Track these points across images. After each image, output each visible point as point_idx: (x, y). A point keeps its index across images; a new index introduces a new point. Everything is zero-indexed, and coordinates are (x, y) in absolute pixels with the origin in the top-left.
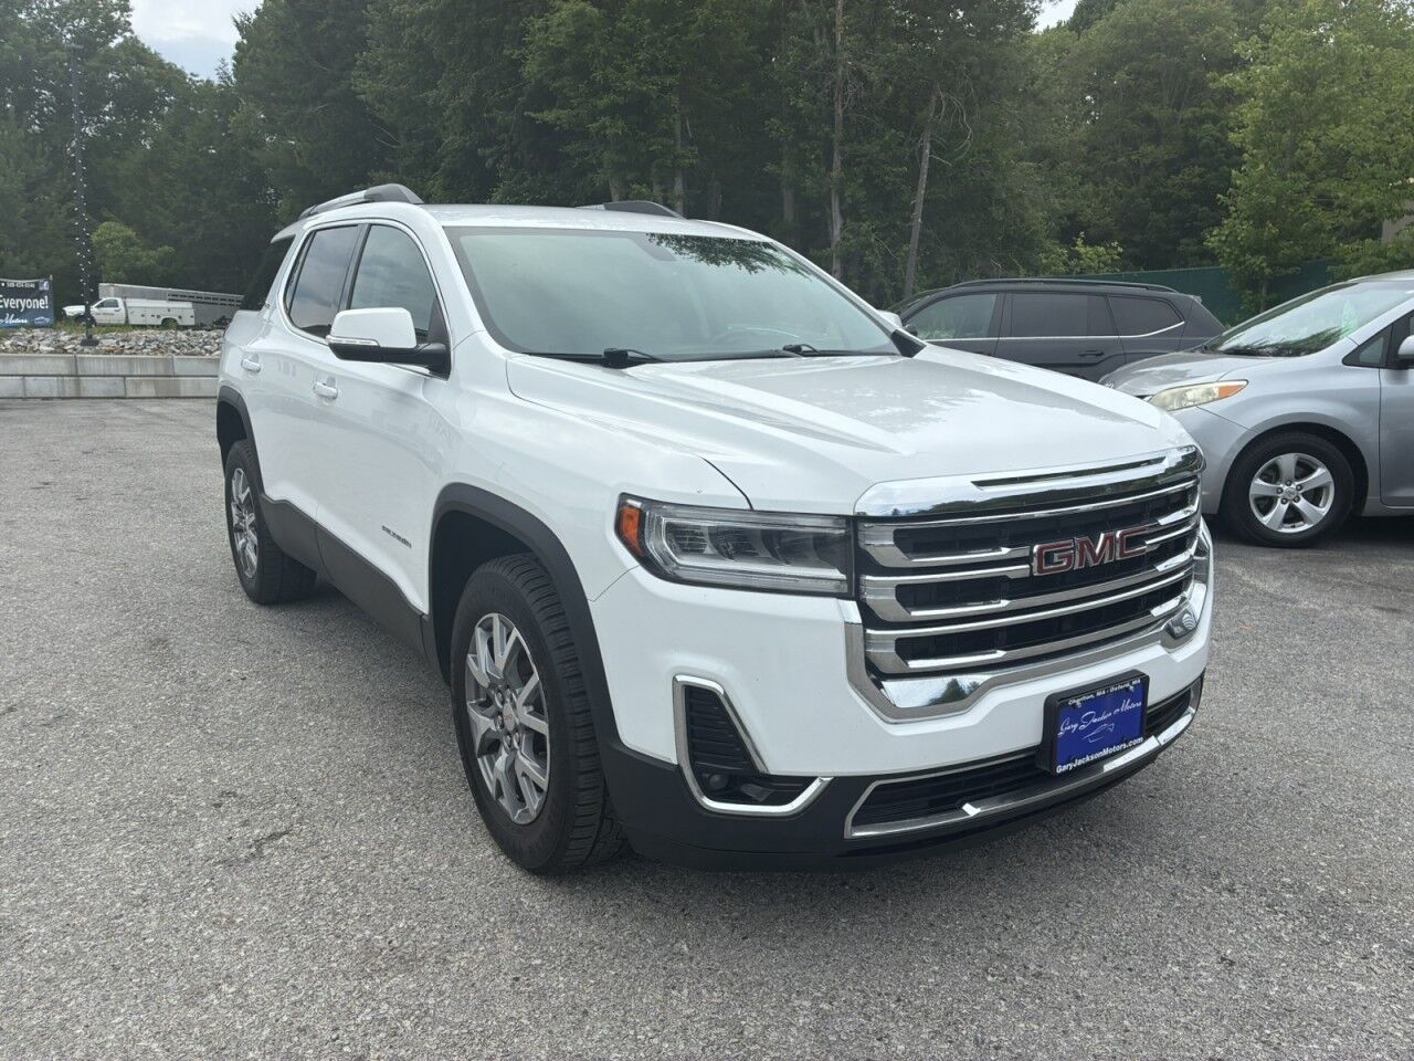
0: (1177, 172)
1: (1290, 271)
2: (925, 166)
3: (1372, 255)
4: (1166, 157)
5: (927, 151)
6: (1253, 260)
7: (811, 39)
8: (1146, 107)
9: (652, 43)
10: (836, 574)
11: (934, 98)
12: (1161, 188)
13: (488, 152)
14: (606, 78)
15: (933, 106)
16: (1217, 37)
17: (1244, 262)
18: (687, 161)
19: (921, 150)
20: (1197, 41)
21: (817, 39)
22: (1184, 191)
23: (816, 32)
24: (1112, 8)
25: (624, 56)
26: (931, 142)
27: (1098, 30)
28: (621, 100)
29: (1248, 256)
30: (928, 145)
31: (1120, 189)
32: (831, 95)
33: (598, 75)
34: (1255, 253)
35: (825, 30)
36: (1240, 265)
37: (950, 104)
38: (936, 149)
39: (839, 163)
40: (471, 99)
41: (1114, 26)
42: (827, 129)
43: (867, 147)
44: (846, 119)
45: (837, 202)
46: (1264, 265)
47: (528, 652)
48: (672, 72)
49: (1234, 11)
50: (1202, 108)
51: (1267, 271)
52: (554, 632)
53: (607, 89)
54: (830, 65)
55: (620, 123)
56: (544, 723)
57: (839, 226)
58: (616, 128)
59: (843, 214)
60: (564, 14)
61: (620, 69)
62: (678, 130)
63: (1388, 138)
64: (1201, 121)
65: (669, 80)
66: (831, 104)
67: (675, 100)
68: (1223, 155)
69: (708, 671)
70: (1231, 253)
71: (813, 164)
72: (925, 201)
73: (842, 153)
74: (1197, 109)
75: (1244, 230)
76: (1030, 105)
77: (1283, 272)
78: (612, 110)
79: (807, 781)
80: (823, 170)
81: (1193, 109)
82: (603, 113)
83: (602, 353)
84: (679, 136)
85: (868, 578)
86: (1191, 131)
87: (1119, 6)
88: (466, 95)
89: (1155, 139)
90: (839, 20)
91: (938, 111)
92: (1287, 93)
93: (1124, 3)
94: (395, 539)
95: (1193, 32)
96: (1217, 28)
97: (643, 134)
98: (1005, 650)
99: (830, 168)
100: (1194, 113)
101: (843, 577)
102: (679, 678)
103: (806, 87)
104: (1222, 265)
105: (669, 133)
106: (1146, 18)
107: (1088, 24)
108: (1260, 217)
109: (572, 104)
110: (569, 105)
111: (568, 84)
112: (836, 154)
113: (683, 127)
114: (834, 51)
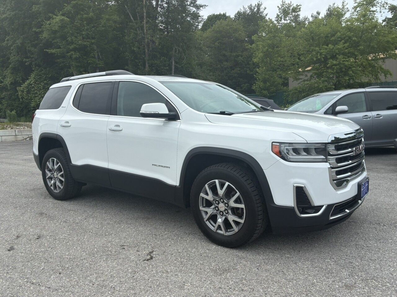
0: (233, 70)
1: (273, 94)
2: (173, 67)
3: (294, 90)
4: (230, 66)
5: (174, 63)
6: (264, 92)
7: (136, 30)
8: (224, 52)
9: (87, 30)
10: (323, 157)
11: (174, 49)
12: (230, 74)
13: (27, 60)
14: (72, 40)
15: (174, 51)
16: (240, 34)
17: (262, 92)
18: (100, 65)
19: (172, 63)
20: (235, 35)
21: (138, 31)
22: (236, 75)
23: (138, 29)
25: (77, 33)
26: (174, 60)
27: (209, 31)
28: (77, 46)
29: (263, 91)
31: (219, 74)
32: (144, 47)
33: (69, 39)
34: (264, 90)
35: (140, 28)
36: (261, 93)
37: (179, 50)
38: (176, 62)
39: (148, 66)
40: (21, 44)
41: (213, 31)
42: (144, 56)
43: (156, 62)
44: (149, 54)
46: (267, 93)
47: (234, 187)
48: (93, 38)
49: (243, 28)
50: (238, 53)
51: (268, 95)
52: (246, 181)
53: (72, 43)
54: (143, 38)
55: (78, 54)
56: (243, 205)
58: (76, 55)
60: (57, 20)
61: (76, 37)
62: (96, 56)
63: (293, 60)
64: (238, 56)
65: (93, 41)
66: (144, 49)
67: (95, 47)
68: (244, 65)
69: (301, 182)
70: (259, 90)
71: (140, 66)
73: (149, 63)
74: (237, 53)
75: (262, 84)
76: (199, 51)
78: (75, 50)
79: (322, 206)
80: (143, 68)
81: (236, 53)
82: (71, 50)
83: (219, 112)
84: (97, 58)
85: (329, 157)
86: (236, 59)
88: (19, 42)
89: (227, 61)
90: (145, 26)
91: (176, 52)
92: (268, 50)
94: (160, 167)
95: (234, 33)
96: (240, 32)
97: (85, 57)
98: (350, 172)
99: (145, 68)
100: (236, 54)
101: (325, 157)
102: (295, 185)
103: (136, 44)
104: (257, 94)
105: (94, 57)
106: (221, 29)
107: (206, 30)
108: (265, 81)
109: (61, 47)
110: (60, 48)
111: (59, 41)
112: (146, 63)
113: (98, 55)
114: (144, 34)
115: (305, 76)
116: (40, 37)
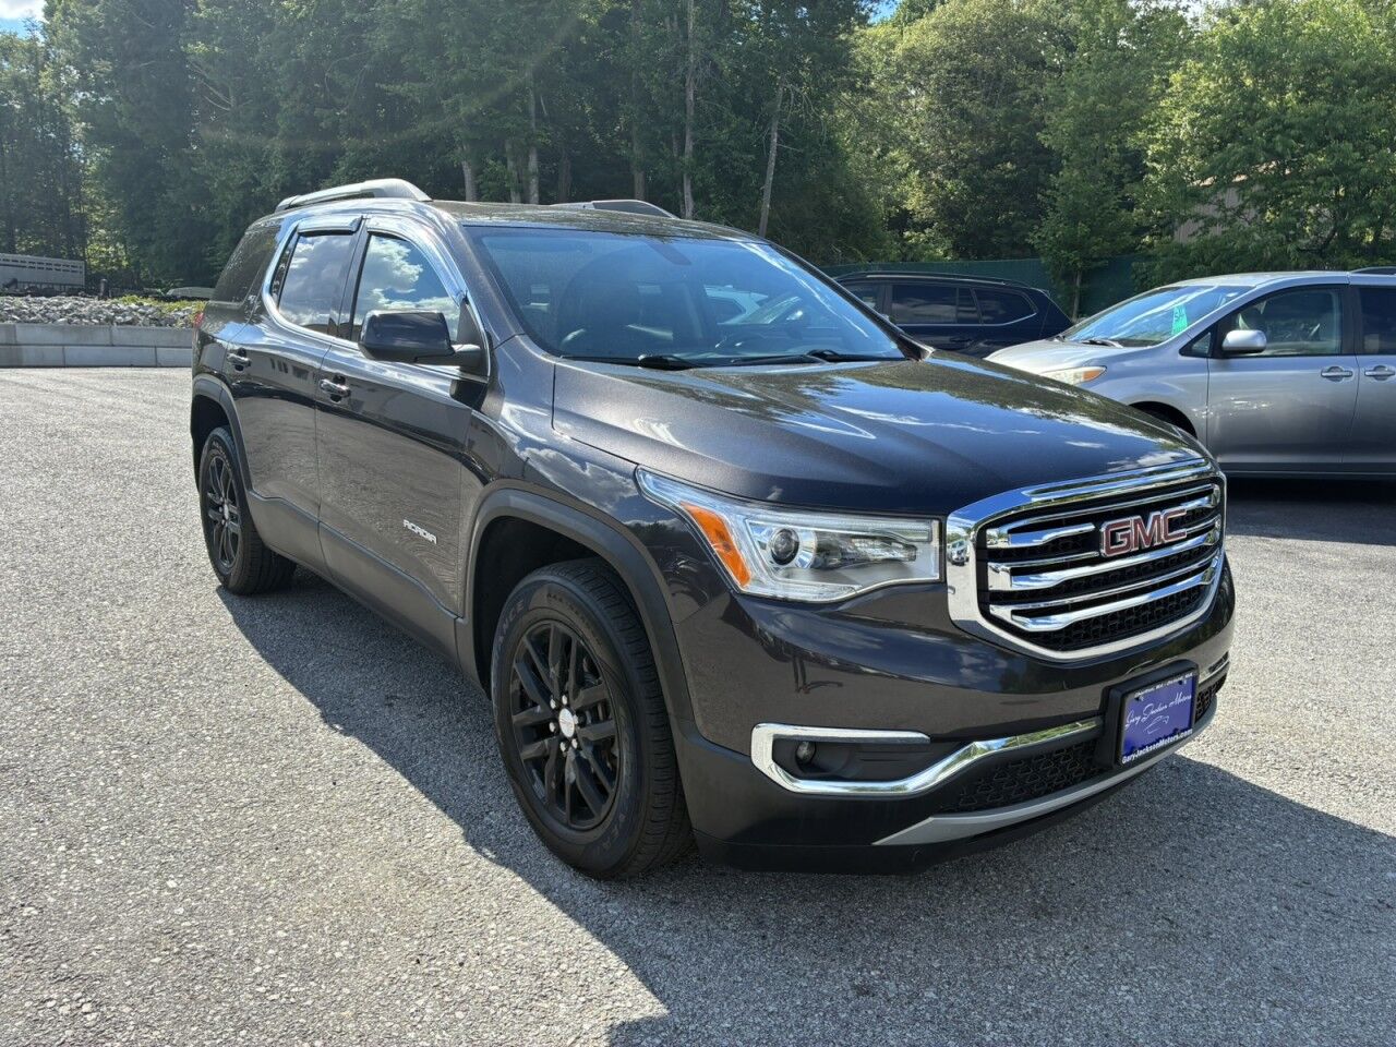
0: (991, 167)
1: (1100, 263)
2: (773, 154)
4: (982, 152)
5: (775, 140)
6: (1068, 255)
7: (663, 25)
8: (965, 104)
12: (978, 182)
15: (780, 97)
17: (1061, 255)
18: (541, 140)
19: (768, 138)
21: (669, 26)
22: (998, 186)
23: (667, 19)
24: (932, 8)
26: (779, 132)
27: (921, 28)
28: (476, 78)
29: (1064, 251)
30: (776, 134)
32: (683, 81)
34: (1069, 247)
35: (676, 17)
36: (1057, 258)
37: (796, 97)
38: (784, 137)
39: (691, 148)
41: (935, 26)
42: (679, 114)
43: (717, 133)
44: (697, 104)
45: (689, 186)
46: (1078, 259)
48: (526, 51)
50: (1013, 107)
51: (1080, 264)
53: (461, 67)
54: (683, 53)
55: (475, 101)
57: (690, 209)
58: (469, 105)
59: (695, 197)
61: (475, 49)
62: (532, 109)
64: (1012, 120)
65: (523, 60)
66: (683, 90)
67: (529, 79)
70: (1049, 248)
72: (773, 187)
73: (694, 139)
74: (1009, 110)
75: (1062, 229)
77: (1095, 265)
78: (466, 87)
80: (675, 154)
81: (1006, 108)
82: (455, 90)
84: (533, 115)
86: (1003, 130)
87: (939, 8)
89: (972, 135)
90: (691, 10)
91: (785, 102)
92: (1094, 106)
93: (943, 3)
97: (498, 110)
99: (682, 153)
100: (1006, 112)
103: (659, 73)
105: (523, 111)
106: (964, 20)
107: (910, 21)
108: (1074, 217)
109: (425, 76)
110: (422, 78)
111: (420, 58)
112: (688, 138)
113: (538, 104)
114: (686, 37)
115: (1216, 207)
116: (366, 42)
